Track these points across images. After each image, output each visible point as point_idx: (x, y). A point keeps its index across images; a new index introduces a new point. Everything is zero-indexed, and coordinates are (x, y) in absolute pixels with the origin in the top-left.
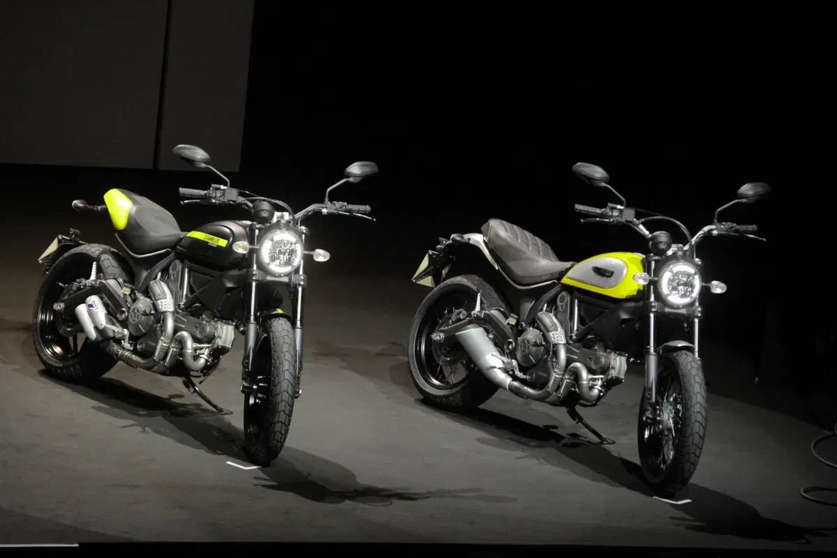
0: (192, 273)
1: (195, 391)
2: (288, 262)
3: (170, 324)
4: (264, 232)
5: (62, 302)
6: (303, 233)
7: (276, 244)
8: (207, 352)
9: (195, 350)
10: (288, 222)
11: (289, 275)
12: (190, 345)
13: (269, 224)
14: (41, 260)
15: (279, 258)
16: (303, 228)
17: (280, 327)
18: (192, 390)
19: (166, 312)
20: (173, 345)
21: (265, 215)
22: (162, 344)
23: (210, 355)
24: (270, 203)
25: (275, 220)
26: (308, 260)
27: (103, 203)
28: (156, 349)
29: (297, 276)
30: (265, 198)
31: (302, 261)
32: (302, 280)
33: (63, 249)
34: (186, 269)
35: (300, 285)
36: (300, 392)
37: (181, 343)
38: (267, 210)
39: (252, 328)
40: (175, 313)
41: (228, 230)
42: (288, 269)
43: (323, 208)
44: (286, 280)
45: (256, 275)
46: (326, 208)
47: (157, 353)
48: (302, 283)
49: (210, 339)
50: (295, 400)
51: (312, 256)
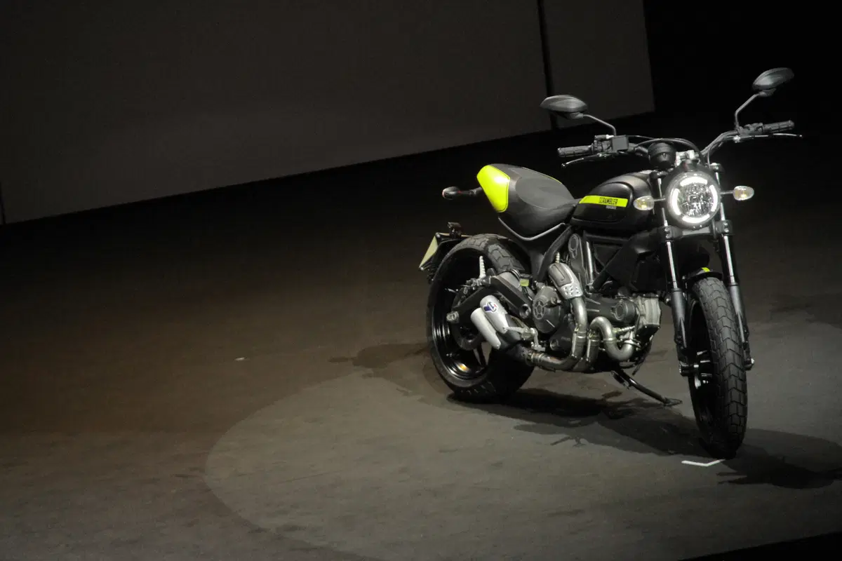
0: (596, 246)
1: (631, 384)
2: (705, 209)
3: (581, 311)
4: (667, 180)
5: (455, 310)
6: (715, 171)
7: (684, 191)
8: (632, 335)
9: (618, 336)
10: (695, 161)
11: (708, 224)
12: (609, 331)
13: (672, 169)
14: (423, 266)
15: (692, 207)
16: (714, 164)
17: (710, 288)
18: (627, 384)
19: (574, 298)
20: (590, 336)
21: (664, 158)
22: (577, 337)
23: (636, 339)
24: (667, 142)
25: (678, 163)
26: (728, 201)
27: (477, 185)
28: (571, 344)
29: (718, 223)
30: (661, 139)
31: (722, 205)
32: (726, 227)
33: (443, 249)
34: (588, 243)
35: (725, 234)
36: (753, 361)
37: (599, 331)
38: (666, 153)
39: (678, 297)
40: (583, 297)
41: (625, 186)
42: (706, 217)
43: (735, 135)
44: (706, 231)
45: (668, 233)
46: (738, 134)
47: (574, 349)
48: (727, 231)
49: (633, 320)
50: (747, 372)
51: (732, 196)
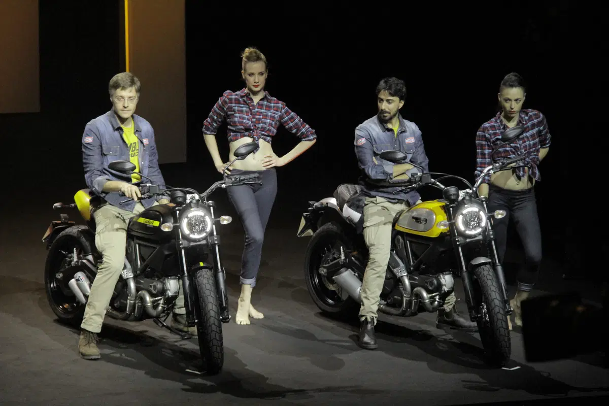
0: (141, 247)
1: (163, 325)
2: (203, 230)
3: (132, 286)
4: (182, 212)
5: (61, 272)
6: (210, 206)
7: (191, 220)
8: (162, 301)
9: (153, 302)
10: (198, 201)
11: (205, 238)
12: (149, 299)
13: (184, 205)
14: (44, 240)
16: (210, 202)
18: (161, 325)
19: (128, 279)
20: (137, 302)
21: (180, 200)
22: (130, 302)
23: (165, 303)
24: (180, 190)
25: (188, 202)
26: (217, 224)
27: (74, 202)
28: (126, 305)
29: (212, 237)
30: (176, 189)
31: (214, 226)
32: (216, 240)
33: (56, 232)
34: (137, 245)
35: (215, 244)
37: (142, 299)
38: (181, 196)
39: (187, 280)
40: (134, 278)
41: (158, 213)
42: (204, 234)
43: (223, 183)
44: (204, 242)
45: (182, 244)
46: (225, 183)
47: (128, 308)
48: (216, 242)
49: (162, 293)
51: (219, 221)
